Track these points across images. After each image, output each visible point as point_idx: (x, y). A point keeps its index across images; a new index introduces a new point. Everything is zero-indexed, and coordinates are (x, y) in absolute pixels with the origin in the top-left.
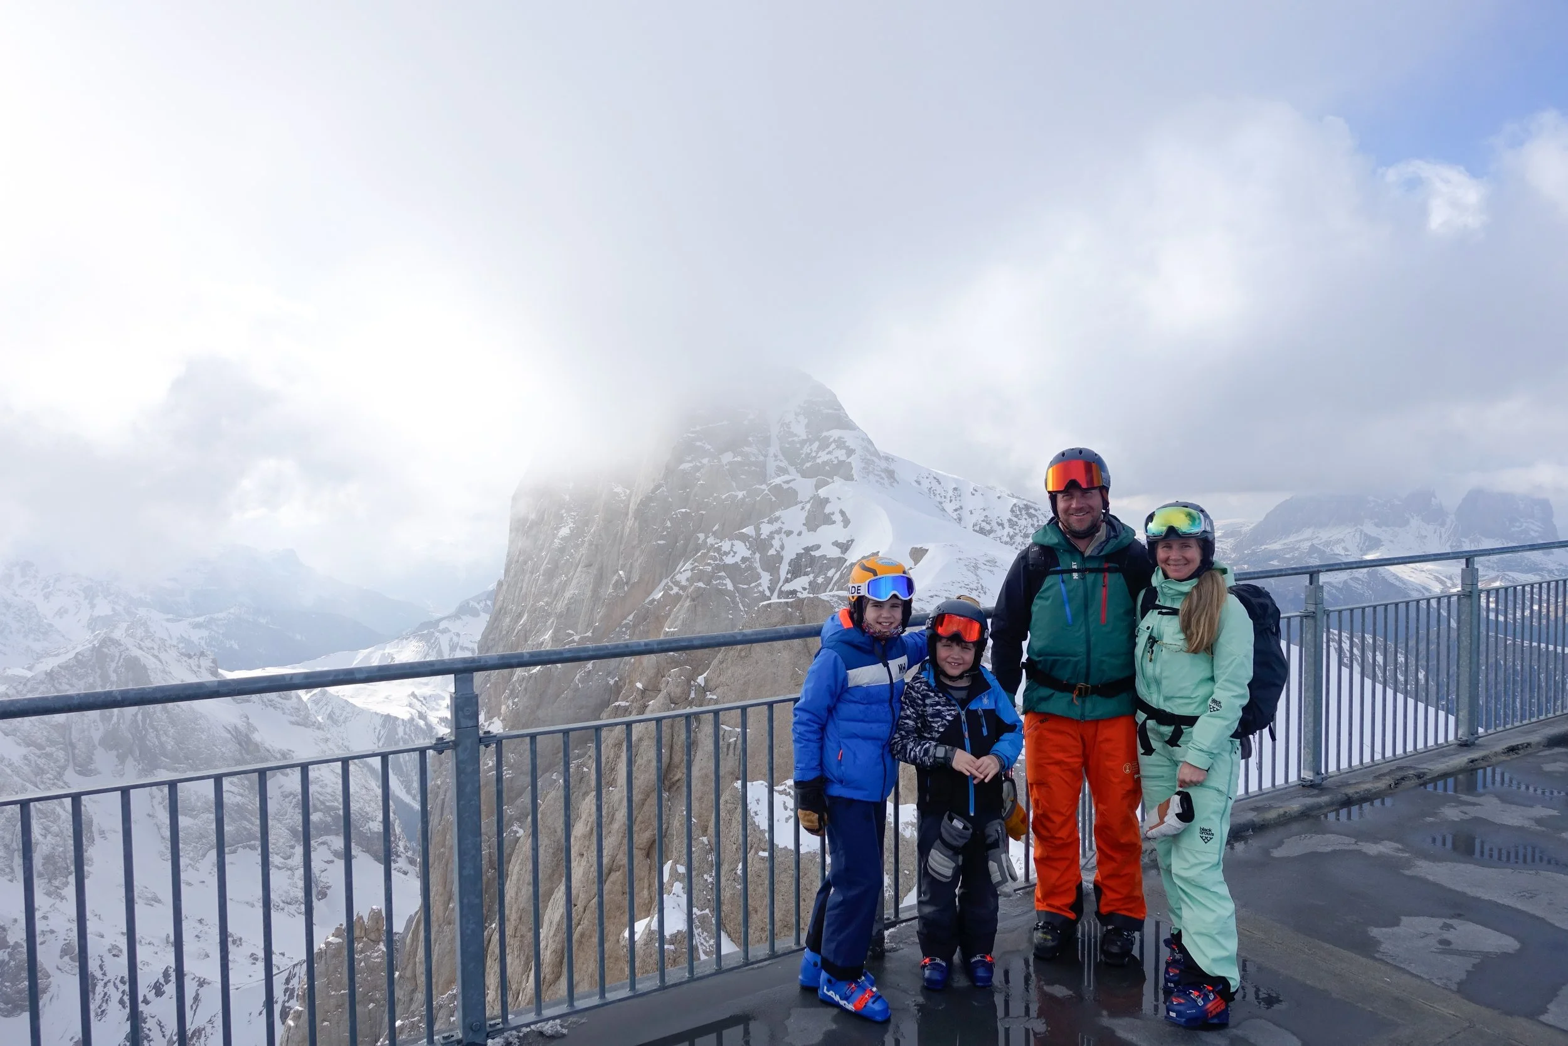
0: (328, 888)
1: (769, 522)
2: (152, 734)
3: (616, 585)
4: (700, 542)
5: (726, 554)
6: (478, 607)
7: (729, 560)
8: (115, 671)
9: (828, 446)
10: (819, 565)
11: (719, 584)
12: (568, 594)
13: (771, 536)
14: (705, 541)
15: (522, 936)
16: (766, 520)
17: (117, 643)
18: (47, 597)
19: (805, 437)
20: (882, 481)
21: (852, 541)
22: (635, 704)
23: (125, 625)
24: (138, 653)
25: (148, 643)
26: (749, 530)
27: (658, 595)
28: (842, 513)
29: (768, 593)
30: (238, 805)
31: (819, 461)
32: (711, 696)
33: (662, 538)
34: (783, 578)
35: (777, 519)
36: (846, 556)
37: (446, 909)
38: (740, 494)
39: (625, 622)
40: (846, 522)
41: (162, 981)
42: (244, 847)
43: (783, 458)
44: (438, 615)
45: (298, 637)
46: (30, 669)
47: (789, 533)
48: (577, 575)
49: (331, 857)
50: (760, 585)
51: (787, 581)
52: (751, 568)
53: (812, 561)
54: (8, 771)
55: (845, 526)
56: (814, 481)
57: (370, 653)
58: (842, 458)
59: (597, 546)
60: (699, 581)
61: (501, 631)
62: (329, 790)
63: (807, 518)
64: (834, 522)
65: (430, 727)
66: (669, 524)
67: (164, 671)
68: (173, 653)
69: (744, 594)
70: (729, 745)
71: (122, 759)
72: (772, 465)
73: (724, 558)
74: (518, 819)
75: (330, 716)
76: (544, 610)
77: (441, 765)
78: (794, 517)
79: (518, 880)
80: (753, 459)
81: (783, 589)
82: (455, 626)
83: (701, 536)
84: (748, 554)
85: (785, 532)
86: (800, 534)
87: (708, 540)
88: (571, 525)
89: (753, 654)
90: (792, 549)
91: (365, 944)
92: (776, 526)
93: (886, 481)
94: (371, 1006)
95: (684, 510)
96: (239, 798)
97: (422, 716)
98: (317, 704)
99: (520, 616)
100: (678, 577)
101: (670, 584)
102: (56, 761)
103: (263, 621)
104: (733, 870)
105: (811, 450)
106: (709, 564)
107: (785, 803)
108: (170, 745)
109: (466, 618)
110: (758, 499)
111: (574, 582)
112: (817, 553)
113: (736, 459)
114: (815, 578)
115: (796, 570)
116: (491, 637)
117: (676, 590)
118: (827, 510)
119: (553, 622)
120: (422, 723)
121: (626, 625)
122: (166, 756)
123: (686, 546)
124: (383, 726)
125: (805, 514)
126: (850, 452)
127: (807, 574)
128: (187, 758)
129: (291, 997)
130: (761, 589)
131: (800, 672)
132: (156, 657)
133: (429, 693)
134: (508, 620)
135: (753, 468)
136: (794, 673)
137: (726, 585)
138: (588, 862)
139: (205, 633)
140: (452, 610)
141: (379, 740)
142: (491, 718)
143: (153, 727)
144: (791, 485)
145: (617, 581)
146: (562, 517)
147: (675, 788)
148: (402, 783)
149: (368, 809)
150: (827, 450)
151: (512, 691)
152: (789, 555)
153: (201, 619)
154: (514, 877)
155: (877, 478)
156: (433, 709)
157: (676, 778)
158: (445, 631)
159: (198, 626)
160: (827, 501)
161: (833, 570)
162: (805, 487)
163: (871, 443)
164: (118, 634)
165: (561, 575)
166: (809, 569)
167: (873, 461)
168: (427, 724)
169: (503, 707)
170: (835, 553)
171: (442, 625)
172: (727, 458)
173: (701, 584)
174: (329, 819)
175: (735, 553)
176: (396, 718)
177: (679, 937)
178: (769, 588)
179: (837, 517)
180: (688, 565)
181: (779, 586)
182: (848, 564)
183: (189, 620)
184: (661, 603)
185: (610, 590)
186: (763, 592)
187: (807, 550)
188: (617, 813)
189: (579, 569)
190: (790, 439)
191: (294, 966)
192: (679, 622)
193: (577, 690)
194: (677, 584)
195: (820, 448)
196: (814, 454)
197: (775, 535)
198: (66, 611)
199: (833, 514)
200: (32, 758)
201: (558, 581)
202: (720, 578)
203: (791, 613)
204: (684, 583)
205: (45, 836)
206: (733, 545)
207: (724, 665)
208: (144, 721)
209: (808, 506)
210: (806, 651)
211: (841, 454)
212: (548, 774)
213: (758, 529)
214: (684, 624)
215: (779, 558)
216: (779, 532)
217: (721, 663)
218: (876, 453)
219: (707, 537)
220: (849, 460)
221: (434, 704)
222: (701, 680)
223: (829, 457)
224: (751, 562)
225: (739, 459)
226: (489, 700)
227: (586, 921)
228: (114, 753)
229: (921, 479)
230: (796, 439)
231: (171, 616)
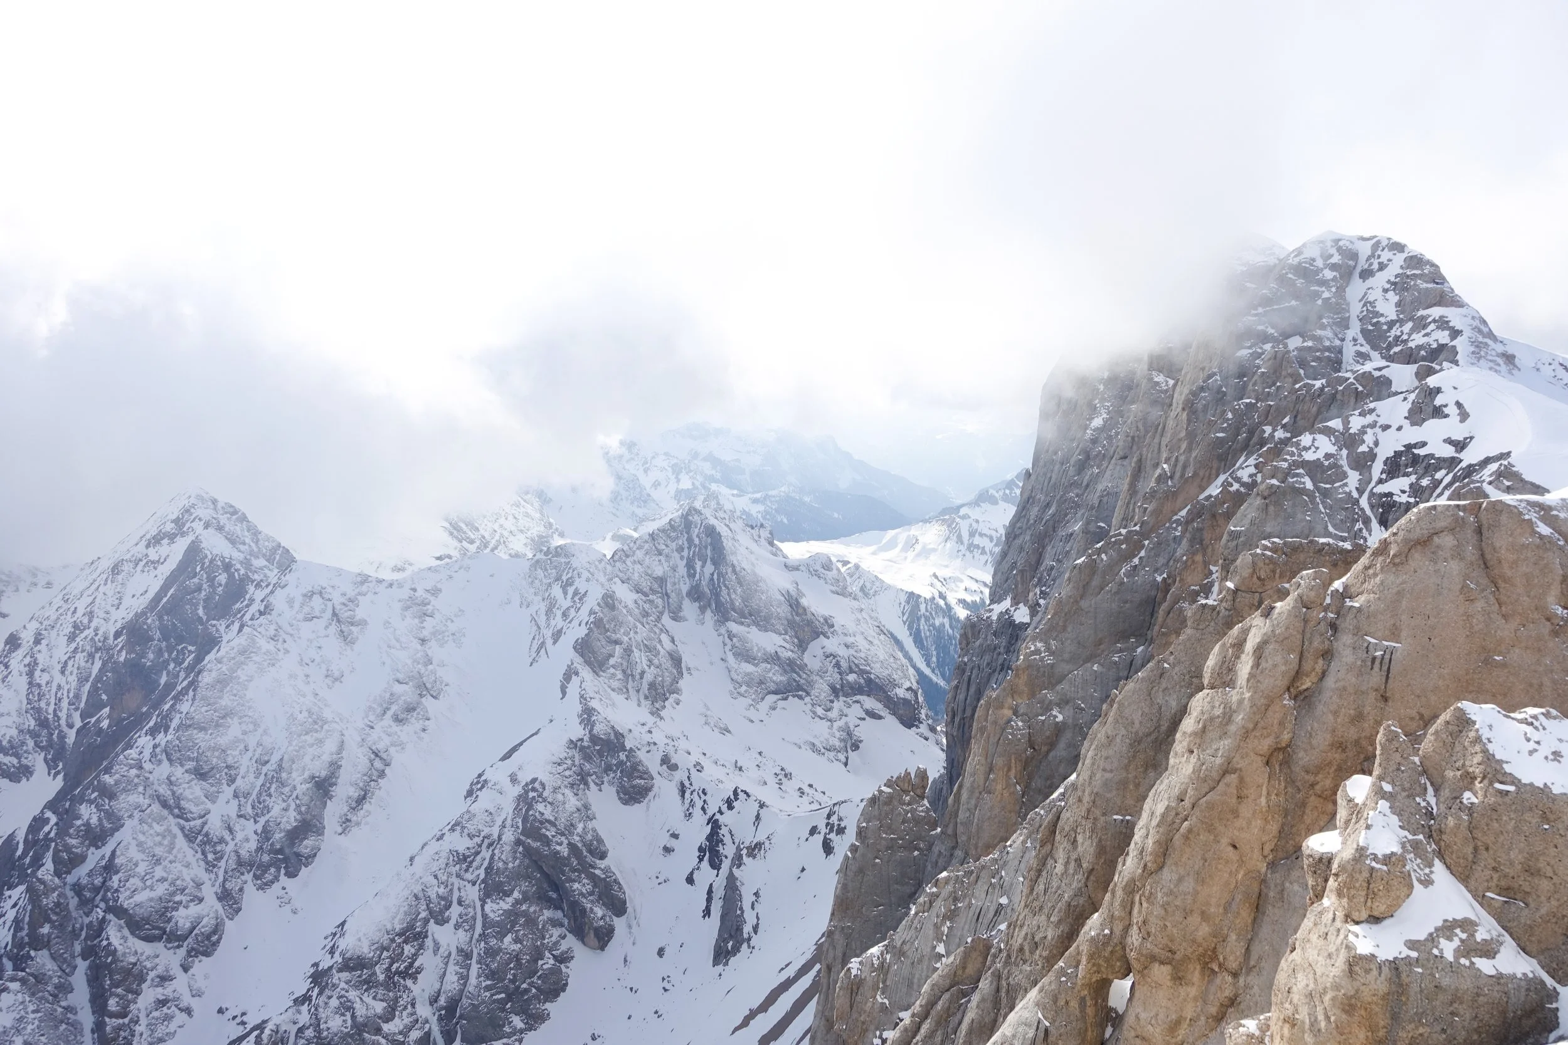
0: (861, 741)
1: (1360, 415)
2: (724, 592)
3: (1159, 480)
4: (1266, 435)
5: (1306, 449)
6: (997, 495)
7: (1309, 456)
8: (698, 536)
9: (1425, 327)
10: (1424, 464)
11: (1296, 482)
12: (1100, 487)
13: (1363, 431)
14: (1272, 436)
15: (1095, 819)
16: (1357, 412)
17: (699, 513)
18: (646, 471)
19: (1394, 317)
20: (1497, 368)
21: (1471, 438)
22: (1224, 604)
23: (702, 498)
24: (712, 521)
25: (721, 514)
26: (1336, 424)
27: (1214, 490)
28: (1459, 405)
29: (1355, 495)
30: (789, 659)
31: (1412, 344)
32: (1351, 604)
33: (1223, 430)
34: (1375, 478)
35: (1372, 411)
36: (1462, 456)
37: (987, 779)
38: (1318, 384)
39: (1175, 518)
40: (1464, 416)
41: (732, 797)
42: (794, 696)
43: (1364, 342)
44: (959, 502)
45: (836, 515)
46: (635, 530)
47: (1386, 427)
48: (1111, 467)
49: (863, 715)
50: (1346, 485)
51: (1380, 481)
52: (1336, 466)
53: (1415, 460)
54: (625, 611)
55: (1462, 421)
56: (1413, 368)
57: (897, 534)
58: (1442, 341)
59: (1133, 438)
60: (1273, 477)
61: (1028, 520)
62: (863, 655)
63: (1410, 411)
64: (1447, 416)
65: (949, 607)
66: (1230, 416)
67: (733, 538)
68: (740, 523)
69: (1325, 494)
70: (1374, 659)
71: (703, 610)
72: (1349, 351)
73: (1303, 453)
74: (1058, 705)
75: (862, 589)
76: (1074, 502)
77: (968, 644)
78: (1394, 410)
79: (1093, 764)
80: (1327, 343)
81: (1375, 490)
82: (975, 513)
83: (1268, 429)
84: (1332, 449)
85: (1381, 426)
86: (1400, 429)
87: (1276, 434)
88: (1105, 416)
89: (1410, 562)
90: (1389, 445)
91: (912, 797)
92: (1369, 419)
93: (1503, 368)
94: (916, 853)
95: (1248, 401)
96: (790, 653)
97: (942, 596)
98: (851, 577)
99: (1048, 505)
100: (1240, 473)
101: (1230, 480)
102: (657, 607)
103: (807, 499)
104: (1456, 798)
105: (1402, 332)
106: (1285, 460)
107: (1526, 734)
108: (738, 603)
109: (985, 506)
110: (1341, 388)
111: (1108, 473)
112: (1422, 452)
113: (1305, 344)
114: (1418, 479)
115: (1394, 468)
116: (1018, 525)
117: (1236, 486)
118: (1439, 401)
119: (1083, 514)
120: (942, 603)
121: (1178, 522)
122: (734, 610)
123: (1249, 439)
124: (908, 602)
125: (1407, 405)
126: (1455, 333)
127: (1407, 475)
128: (751, 615)
129: (831, 831)
130: (1347, 489)
131: (1472, 586)
132: (728, 526)
133: (951, 575)
134: (1036, 509)
135: (1327, 354)
136: (1464, 587)
137: (1304, 483)
138: (1199, 759)
139: (761, 508)
140: (972, 497)
141: (903, 614)
142: (1017, 604)
143: (725, 586)
144: (1384, 372)
145: (1160, 475)
146: (1095, 408)
147: (1302, 697)
148: (923, 656)
149: (895, 676)
150: (1423, 332)
151: (1040, 580)
152: (1385, 451)
153: (758, 495)
154: (1088, 761)
155: (1491, 364)
156: (952, 590)
157: (1304, 687)
158: (965, 517)
159: (755, 501)
160: (1438, 390)
161: (1443, 472)
162: (1402, 375)
163: (1484, 322)
164: (698, 505)
165: (1092, 467)
166: (1410, 470)
167: (1486, 344)
168: (946, 604)
169: (1031, 594)
170: (1448, 451)
171: (963, 511)
172: (1294, 343)
173: (1274, 482)
174: (862, 681)
175: (1317, 448)
176: (919, 596)
177: (1393, 859)
178: (1357, 489)
179: (1452, 410)
180: (1252, 461)
181: (1370, 486)
182: (1463, 465)
183: (749, 495)
184: (1219, 501)
185: (1153, 484)
186: (1349, 494)
187: (1409, 447)
188: (1235, 715)
189: (1113, 461)
190: (1375, 320)
191: (834, 805)
192: (1247, 521)
193: (1122, 583)
194: (1238, 480)
195: (1413, 330)
196: (1405, 337)
197: (1368, 430)
198: (659, 484)
199: (1446, 406)
200: (640, 602)
201: (1089, 473)
202: (1297, 475)
203: (1463, 518)
204: (1246, 479)
205: (649, 667)
206: (1314, 439)
207: (1371, 571)
208: (718, 579)
209: (1412, 397)
210: (1481, 562)
211: (1443, 337)
212: (1089, 665)
213: (1346, 423)
214: (1252, 523)
215: (1371, 456)
216: (1373, 425)
217: (1367, 568)
218: (1491, 335)
219: (1274, 430)
220: (1453, 343)
221: (953, 585)
222: (1338, 585)
223: (1426, 339)
224: (1336, 459)
225: (1310, 344)
226: (1016, 587)
227: (1194, 818)
228: (697, 604)
229: (1540, 366)
230: (1382, 320)
231: (735, 492)
